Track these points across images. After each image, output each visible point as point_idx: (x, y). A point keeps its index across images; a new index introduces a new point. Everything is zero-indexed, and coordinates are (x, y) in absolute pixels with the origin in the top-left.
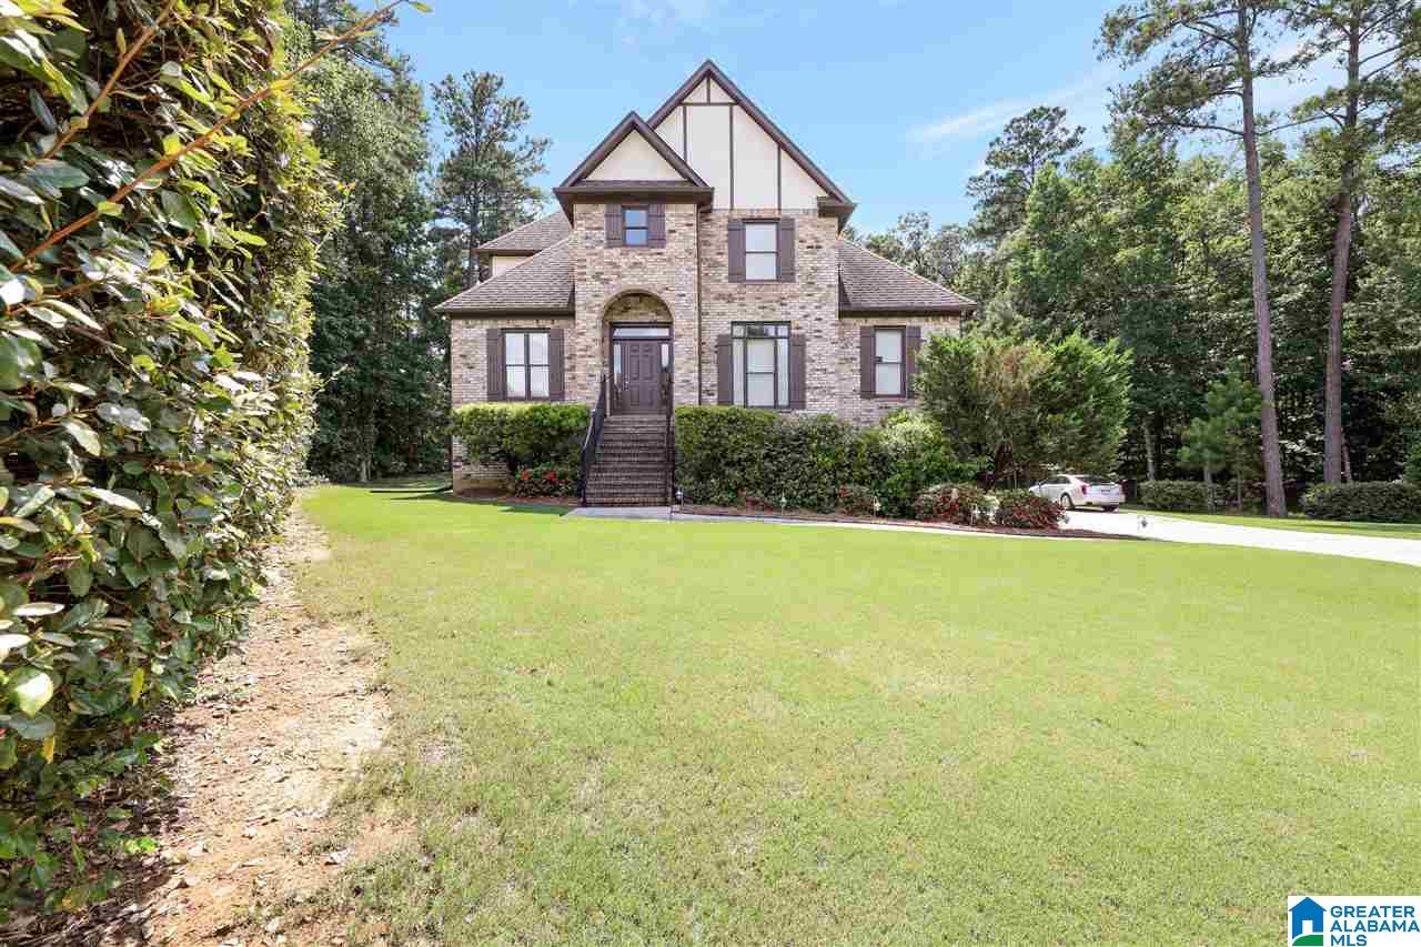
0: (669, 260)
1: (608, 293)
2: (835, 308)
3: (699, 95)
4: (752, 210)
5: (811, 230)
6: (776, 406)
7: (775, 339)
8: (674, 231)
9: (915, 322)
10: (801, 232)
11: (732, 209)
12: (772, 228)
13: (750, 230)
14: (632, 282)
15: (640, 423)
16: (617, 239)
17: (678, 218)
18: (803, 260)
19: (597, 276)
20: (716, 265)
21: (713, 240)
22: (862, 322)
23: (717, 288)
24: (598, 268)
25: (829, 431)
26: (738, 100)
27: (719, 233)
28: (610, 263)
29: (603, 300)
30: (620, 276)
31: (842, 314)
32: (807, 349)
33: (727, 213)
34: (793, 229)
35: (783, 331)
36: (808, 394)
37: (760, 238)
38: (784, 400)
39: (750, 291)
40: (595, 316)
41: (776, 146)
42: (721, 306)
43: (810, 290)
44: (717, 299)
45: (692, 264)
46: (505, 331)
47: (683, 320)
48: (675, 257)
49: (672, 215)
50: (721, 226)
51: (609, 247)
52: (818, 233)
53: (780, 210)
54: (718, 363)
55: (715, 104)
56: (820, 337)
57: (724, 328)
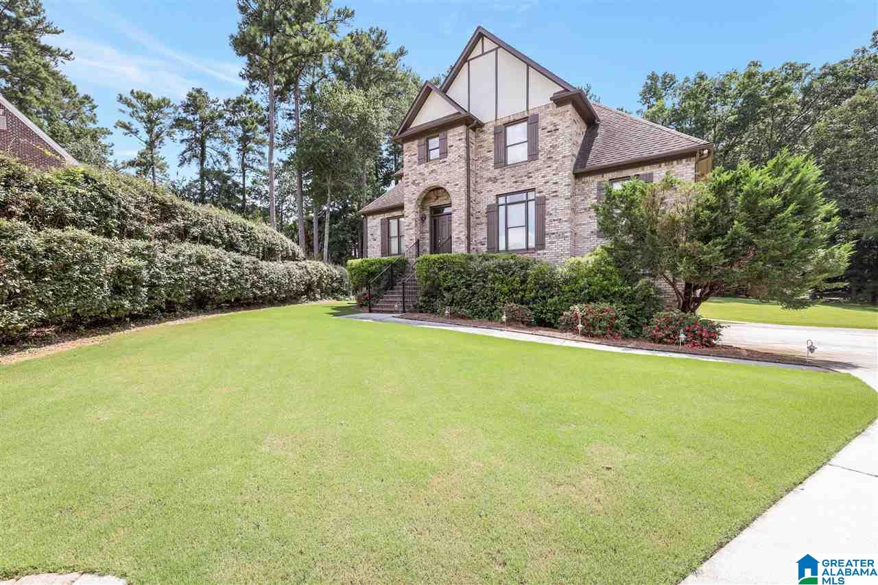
0: (450, 164)
1: (419, 191)
2: (570, 173)
3: (477, 51)
4: (509, 116)
5: (550, 119)
6: (527, 249)
7: (527, 202)
8: (452, 146)
9: (647, 170)
10: (543, 122)
11: (496, 120)
12: (525, 124)
13: (509, 129)
14: (430, 182)
16: (424, 158)
17: (456, 136)
18: (545, 142)
19: (413, 183)
20: (487, 159)
21: (485, 144)
22: (598, 179)
23: (487, 175)
24: (414, 178)
26: (500, 45)
28: (420, 174)
29: (416, 196)
30: (424, 180)
32: (547, 206)
33: (494, 123)
34: (537, 122)
35: (531, 196)
36: (547, 239)
37: (517, 134)
38: (532, 244)
39: (508, 172)
40: (413, 205)
41: (526, 65)
42: (490, 186)
43: (549, 163)
44: (487, 182)
45: (463, 164)
46: (389, 219)
47: (457, 201)
48: (453, 162)
49: (451, 136)
50: (490, 133)
51: (420, 164)
52: (555, 120)
53: (528, 110)
54: (488, 224)
55: (487, 53)
56: (557, 196)
57: (492, 200)
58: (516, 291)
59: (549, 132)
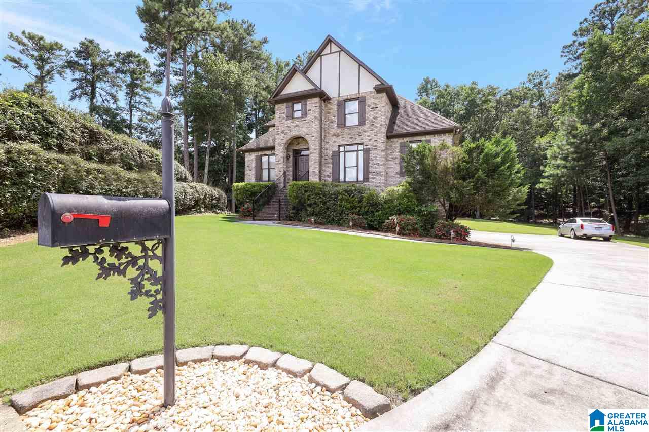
0: (309, 122)
1: (286, 138)
2: (384, 135)
3: (327, 50)
4: (348, 96)
5: (372, 100)
6: (358, 181)
7: (358, 151)
8: (310, 110)
9: (428, 137)
10: (369, 102)
11: (339, 96)
12: (357, 102)
13: (347, 104)
14: (295, 133)
16: (290, 116)
17: (313, 104)
18: (369, 115)
19: (282, 132)
20: (333, 121)
21: (331, 111)
22: (400, 140)
23: (332, 131)
24: (283, 129)
26: (342, 49)
28: (287, 126)
29: (284, 141)
30: (290, 131)
31: (389, 137)
32: (371, 155)
33: (338, 98)
34: (365, 101)
35: (361, 147)
36: (370, 175)
37: (353, 107)
38: (361, 178)
39: (346, 131)
40: (282, 148)
41: (358, 66)
42: (334, 139)
43: (372, 128)
44: (333, 136)
45: (317, 123)
46: (262, 156)
48: (311, 121)
49: (310, 104)
50: (335, 105)
51: (287, 120)
52: (376, 101)
53: (359, 93)
54: (333, 164)
55: (333, 53)
56: (376, 149)
57: (335, 148)
58: (355, 207)
59: (372, 108)
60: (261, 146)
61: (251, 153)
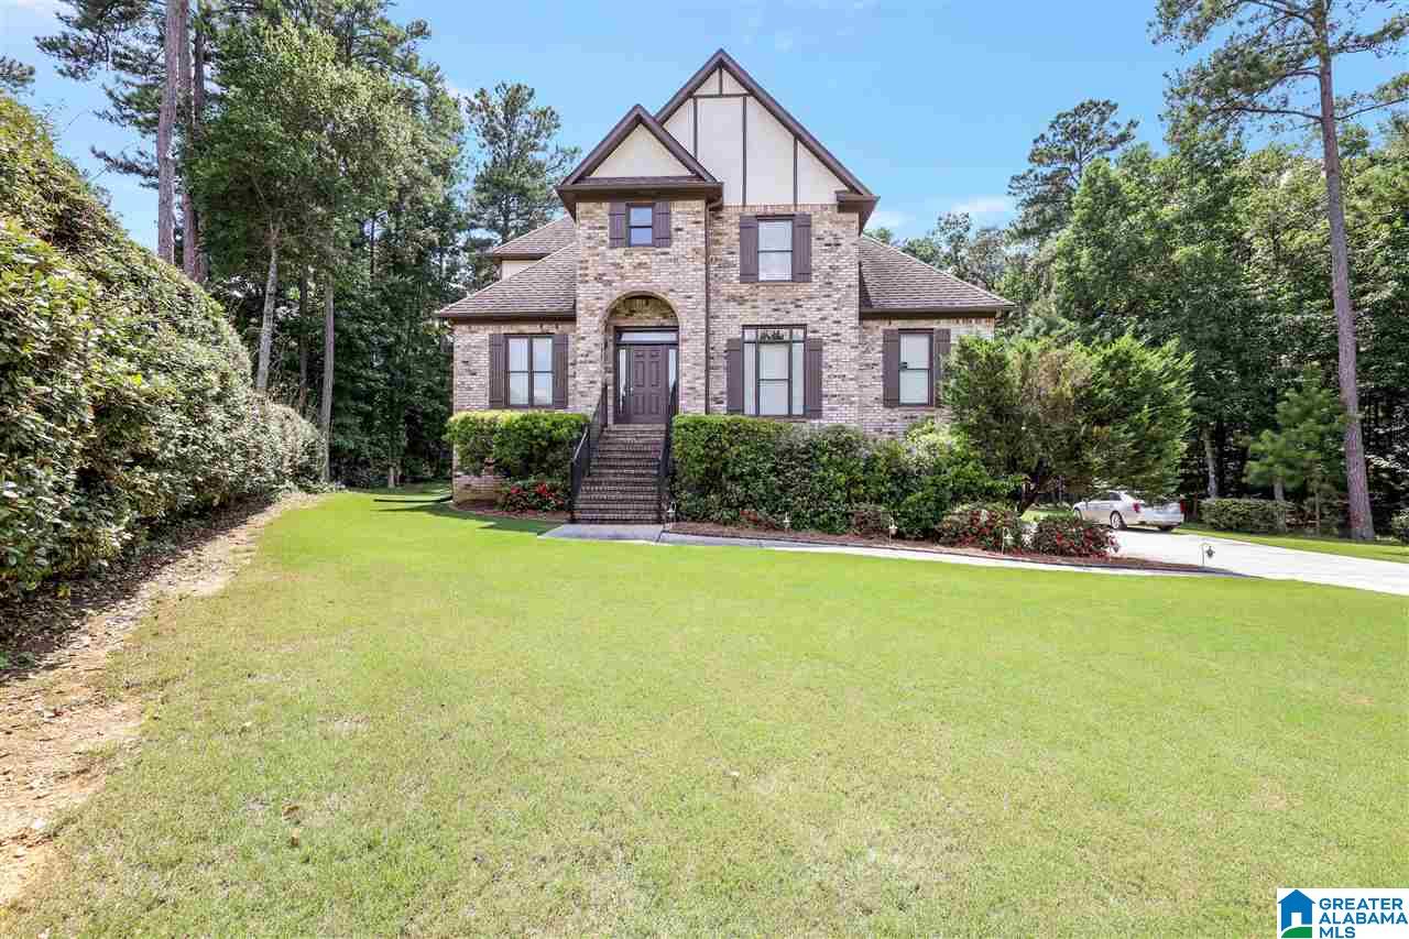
0: (676, 260)
1: (611, 295)
2: (855, 310)
3: (711, 86)
4: (766, 206)
5: (828, 226)
6: (790, 415)
7: (790, 343)
8: (681, 229)
9: (943, 324)
10: (819, 229)
11: (744, 206)
12: (787, 226)
13: (763, 227)
14: (636, 284)
15: (645, 433)
16: (621, 239)
17: (686, 216)
18: (820, 259)
19: (599, 278)
20: (728, 265)
21: (724, 239)
22: (884, 325)
23: (726, 289)
24: (601, 270)
25: (844, 444)
26: (752, 91)
27: (730, 230)
28: (613, 264)
29: (605, 303)
30: (623, 277)
31: (863, 317)
32: (824, 354)
33: (740, 210)
34: (810, 226)
35: (799, 334)
36: (825, 402)
37: (775, 236)
38: (798, 409)
39: (762, 292)
40: (597, 319)
41: (791, 137)
42: (732, 308)
43: (828, 290)
44: (728, 301)
45: (701, 264)
46: (508, 336)
47: (690, 322)
48: (683, 256)
49: (679, 213)
50: (732, 224)
51: (612, 247)
52: (838, 230)
53: (796, 205)
54: (728, 369)
55: (727, 96)
56: (839, 341)
57: (735, 333)
59: (826, 245)
60: (510, 310)
61: (474, 328)
